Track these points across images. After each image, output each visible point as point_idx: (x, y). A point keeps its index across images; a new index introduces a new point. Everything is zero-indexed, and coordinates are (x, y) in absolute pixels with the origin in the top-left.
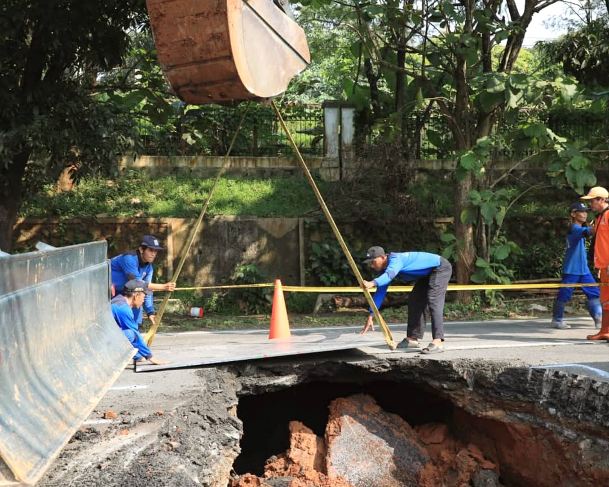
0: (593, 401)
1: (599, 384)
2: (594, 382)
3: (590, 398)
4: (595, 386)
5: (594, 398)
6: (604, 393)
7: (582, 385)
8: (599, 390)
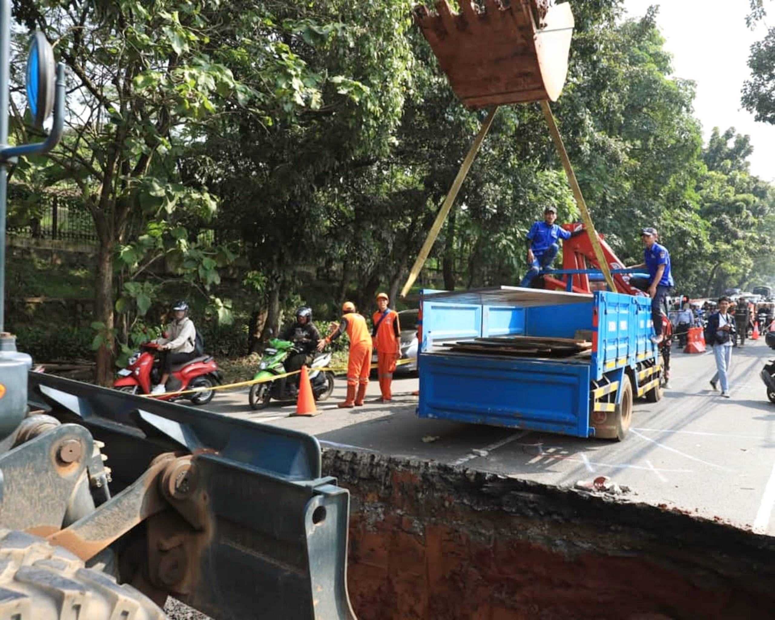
0: (340, 467)
1: (343, 453)
2: (338, 452)
3: (338, 464)
4: (340, 455)
5: (341, 464)
6: (349, 459)
7: (328, 456)
8: (344, 458)
